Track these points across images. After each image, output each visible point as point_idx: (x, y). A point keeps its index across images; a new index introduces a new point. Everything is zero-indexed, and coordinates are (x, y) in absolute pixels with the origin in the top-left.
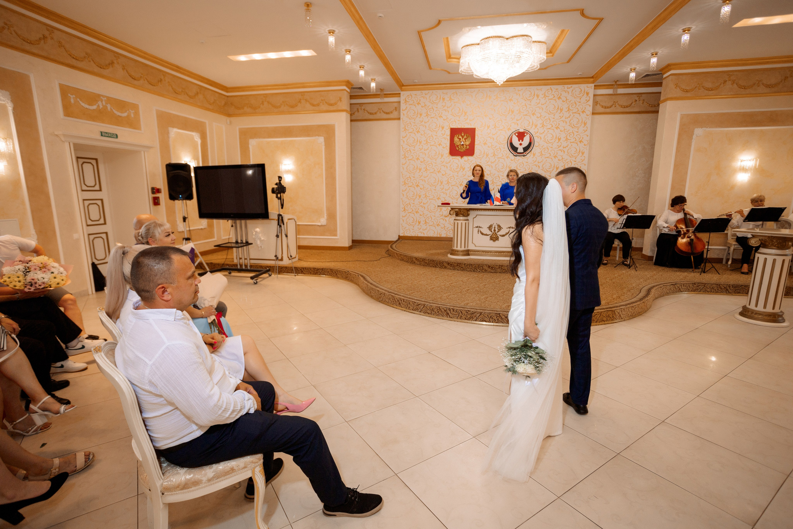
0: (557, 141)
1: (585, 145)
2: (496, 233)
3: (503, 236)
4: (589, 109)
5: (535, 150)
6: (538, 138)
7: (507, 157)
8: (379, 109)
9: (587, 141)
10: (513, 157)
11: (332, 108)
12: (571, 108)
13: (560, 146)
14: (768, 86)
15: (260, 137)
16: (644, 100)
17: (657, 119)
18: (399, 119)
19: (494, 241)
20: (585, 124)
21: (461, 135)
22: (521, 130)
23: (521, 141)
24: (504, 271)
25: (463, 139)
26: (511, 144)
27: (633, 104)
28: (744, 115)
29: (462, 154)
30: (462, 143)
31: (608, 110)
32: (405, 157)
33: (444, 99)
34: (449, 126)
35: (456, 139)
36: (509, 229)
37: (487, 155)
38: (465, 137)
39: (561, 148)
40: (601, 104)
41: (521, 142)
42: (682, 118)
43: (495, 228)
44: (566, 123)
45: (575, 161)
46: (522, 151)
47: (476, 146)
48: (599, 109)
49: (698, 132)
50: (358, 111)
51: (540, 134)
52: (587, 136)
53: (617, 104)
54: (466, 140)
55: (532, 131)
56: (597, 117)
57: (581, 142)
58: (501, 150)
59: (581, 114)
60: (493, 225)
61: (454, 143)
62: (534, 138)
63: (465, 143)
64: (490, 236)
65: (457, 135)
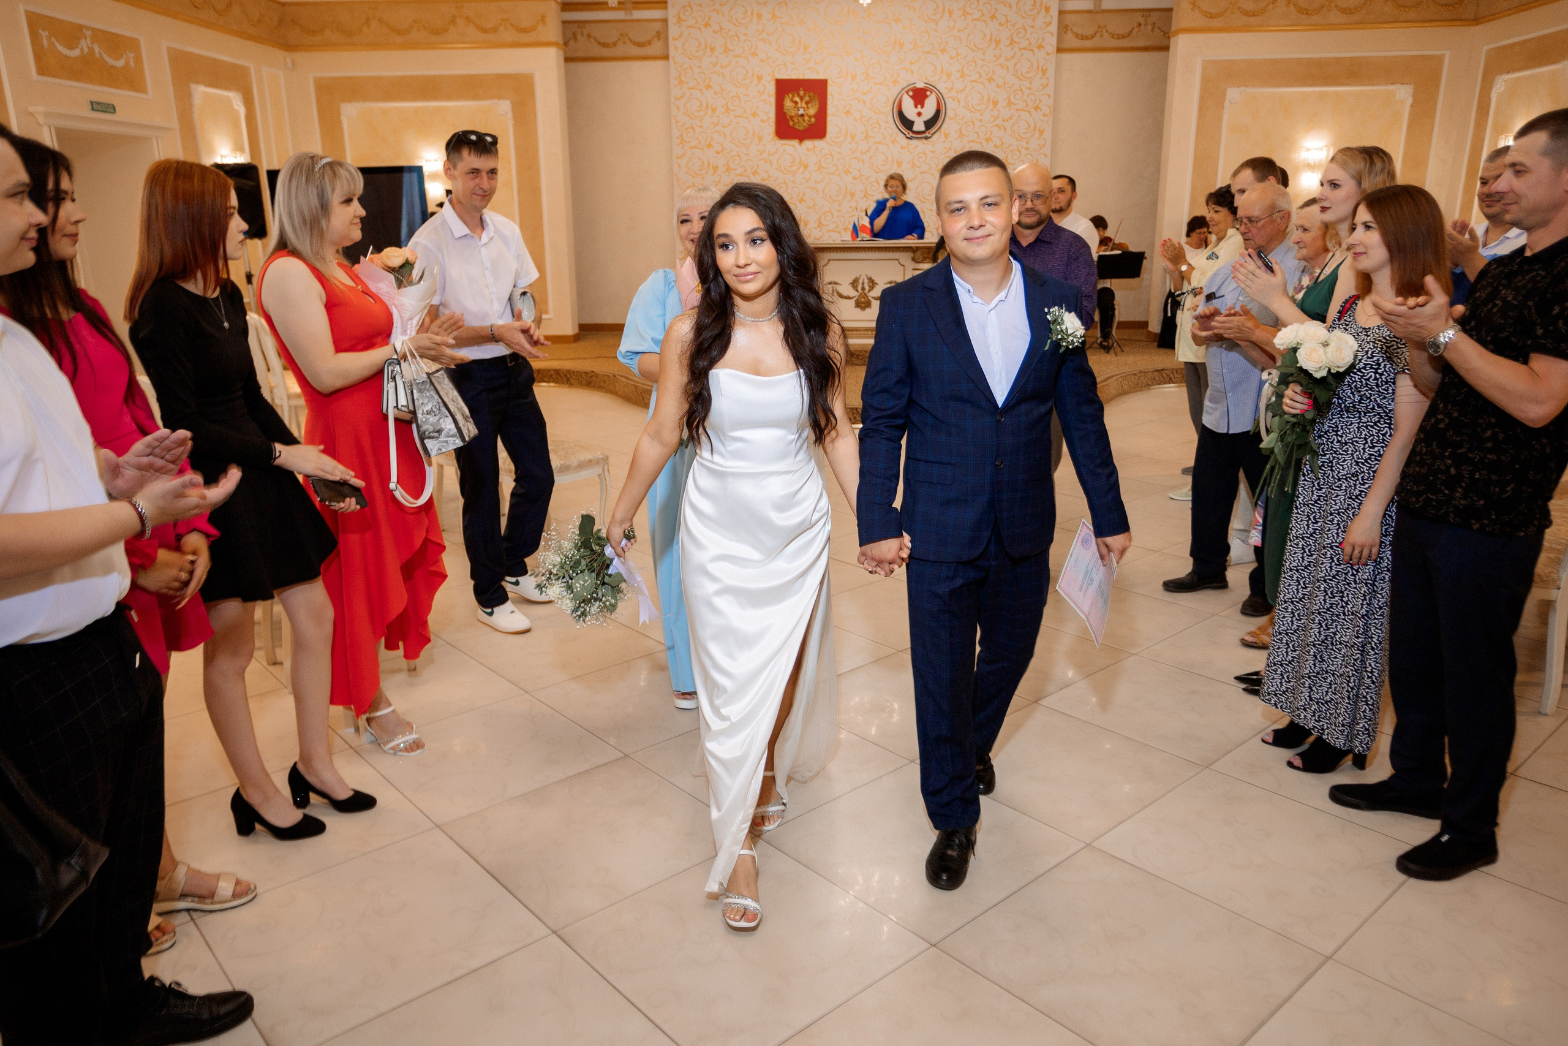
0: (991, 106)
1: (1045, 115)
2: (865, 294)
3: (879, 299)
4: (1052, 42)
5: (949, 126)
6: (954, 100)
7: (894, 141)
8: (621, 35)
9: (1049, 107)
10: (904, 141)
11: (524, 38)
12: (1016, 39)
13: (998, 117)
14: (1344, 11)
15: (365, 98)
16: (1154, 24)
17: (1166, 64)
18: (666, 57)
19: (863, 309)
20: (1044, 72)
21: (799, 95)
22: (920, 85)
23: (919, 106)
25: (803, 103)
26: (901, 115)
27: (1135, 31)
28: (1309, 63)
29: (802, 135)
30: (801, 112)
31: (1088, 44)
32: (681, 143)
33: (759, 16)
34: (774, 75)
35: (788, 104)
37: (853, 137)
38: (807, 98)
39: (999, 122)
40: (1075, 30)
41: (919, 109)
42: (1204, 68)
43: (863, 283)
44: (1008, 69)
45: (1027, 149)
46: (922, 128)
47: (829, 118)
48: (1071, 40)
49: (1233, 94)
50: (576, 39)
51: (957, 92)
52: (1049, 96)
53: (1104, 31)
54: (809, 105)
55: (941, 87)
56: (1066, 56)
57: (1036, 108)
58: (880, 126)
59: (1036, 50)
60: (859, 279)
61: (785, 111)
62: (946, 100)
63: (806, 112)
64: (855, 299)
65: (790, 95)
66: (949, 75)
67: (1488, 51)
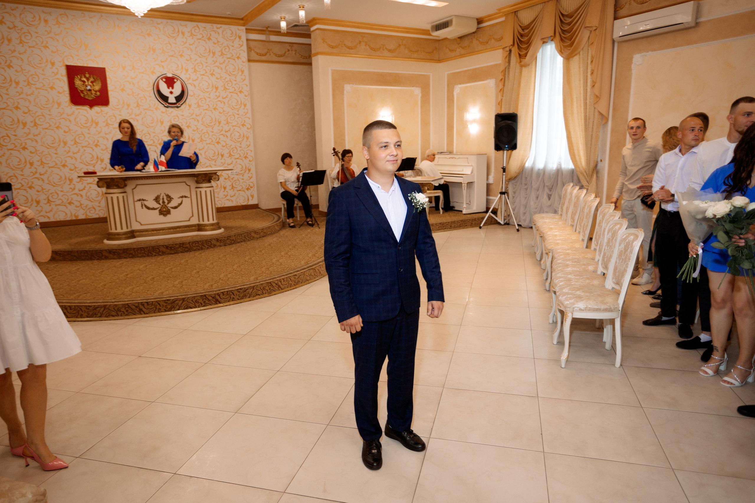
0: (214, 90)
1: (246, 96)
2: (165, 206)
3: (175, 208)
4: (244, 56)
5: (190, 100)
6: (192, 85)
7: (157, 109)
9: (248, 91)
10: (164, 109)
12: (224, 52)
13: (219, 96)
17: (311, 72)
19: (165, 215)
20: (243, 72)
21: (85, 77)
22: (170, 75)
23: (171, 88)
24: (186, 249)
25: (89, 82)
26: (159, 92)
27: (287, 53)
29: (91, 104)
30: (89, 88)
31: (264, 58)
33: (46, 21)
34: (64, 62)
35: (77, 82)
36: (181, 199)
37: (128, 106)
38: (92, 79)
39: (220, 99)
40: (256, 50)
41: (171, 89)
42: (333, 74)
43: (163, 199)
44: (221, 69)
46: (174, 101)
47: (110, 93)
48: (254, 56)
49: (348, 88)
51: (193, 81)
52: (247, 86)
53: (271, 52)
54: (94, 84)
55: (183, 76)
56: (253, 64)
57: (241, 92)
58: (146, 99)
59: (236, 60)
60: (160, 196)
61: (76, 87)
62: (187, 85)
63: (93, 88)
64: (158, 209)
65: (79, 76)
66: (187, 71)
67: (449, 75)
